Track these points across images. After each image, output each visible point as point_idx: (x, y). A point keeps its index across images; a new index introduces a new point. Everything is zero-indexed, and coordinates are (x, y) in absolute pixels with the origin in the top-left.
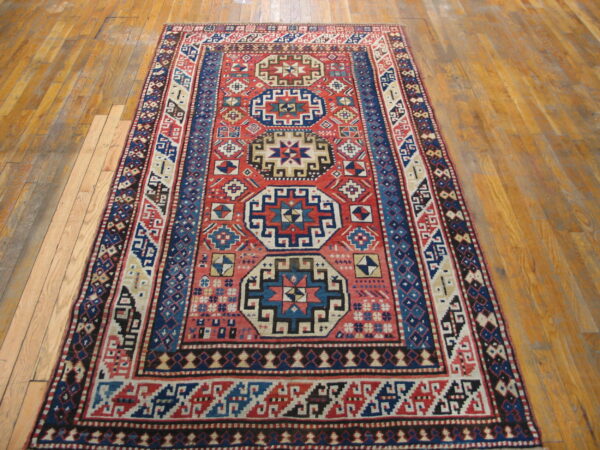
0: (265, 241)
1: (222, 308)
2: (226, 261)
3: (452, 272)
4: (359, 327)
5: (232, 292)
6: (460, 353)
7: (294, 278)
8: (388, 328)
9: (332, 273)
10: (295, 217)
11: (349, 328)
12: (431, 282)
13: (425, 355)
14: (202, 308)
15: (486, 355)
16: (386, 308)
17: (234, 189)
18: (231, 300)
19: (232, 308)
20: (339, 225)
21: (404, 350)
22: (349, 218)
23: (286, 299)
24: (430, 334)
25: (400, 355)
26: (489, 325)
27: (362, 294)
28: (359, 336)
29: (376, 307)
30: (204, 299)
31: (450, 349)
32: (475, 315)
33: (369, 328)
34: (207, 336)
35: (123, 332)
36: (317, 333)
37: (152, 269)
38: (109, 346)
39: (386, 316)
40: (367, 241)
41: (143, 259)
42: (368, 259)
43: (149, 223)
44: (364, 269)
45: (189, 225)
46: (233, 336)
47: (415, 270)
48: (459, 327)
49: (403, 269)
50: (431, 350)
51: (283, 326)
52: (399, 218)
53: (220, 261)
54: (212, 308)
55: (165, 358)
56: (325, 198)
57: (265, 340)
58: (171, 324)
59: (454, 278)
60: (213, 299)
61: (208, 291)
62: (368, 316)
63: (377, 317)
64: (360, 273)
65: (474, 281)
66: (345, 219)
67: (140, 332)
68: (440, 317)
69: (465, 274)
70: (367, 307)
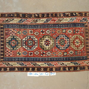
0: (24, 39)
1: (11, 33)
2: (20, 33)
3: (18, 66)
4: (8, 51)
5: (14, 34)
6: (3, 64)
7: (17, 43)
8: (7, 55)
9: (18, 48)
10: (30, 43)
11: (7, 50)
12: (16, 63)
13: (3, 60)
14: (11, 30)
15: (2, 68)
16: (11, 55)
17: (37, 33)
18: (12, 34)
19: (11, 34)
20: (28, 50)
21: (3, 57)
22: (30, 52)
23: (13, 42)
24: (6, 61)
25: (3, 56)
26: (7, 69)
27: (13, 52)
28: (6, 51)
29: (11, 54)
30: (12, 30)
31: (3, 63)
32: (9, 68)
33: (7, 53)
34: (6, 31)
35: (6, 20)
36: (7, 46)
37: (18, 23)
38: (4, 19)
39: (9, 55)
40: (24, 54)
41: (20, 21)
42: (20, 54)
43: (28, 21)
44: (19, 53)
45: (27, 27)
46: (6, 35)
47: (18, 61)
48: (7, 65)
49: (18, 59)
50: (3, 61)
51: (8, 41)
52: (30, 60)
53: (20, 32)
54: (11, 32)
55: (2, 26)
56: (35, 48)
57: (6, 39)
58: (8, 27)
59: (16, 66)
60: (12, 32)
61: (14, 31)
62: (9, 53)
63: (9, 54)
64: (17, 52)
65: (15, 69)
66: (29, 51)
67: (6, 23)
68: (9, 63)
69: (17, 68)
70: (11, 53)
